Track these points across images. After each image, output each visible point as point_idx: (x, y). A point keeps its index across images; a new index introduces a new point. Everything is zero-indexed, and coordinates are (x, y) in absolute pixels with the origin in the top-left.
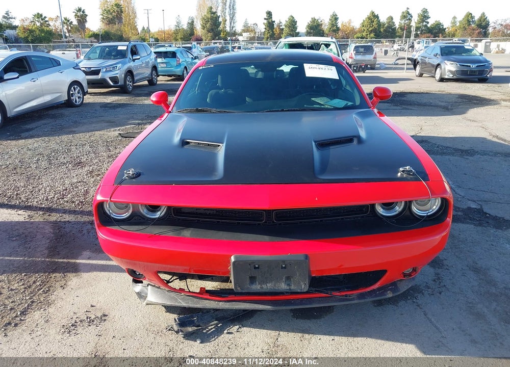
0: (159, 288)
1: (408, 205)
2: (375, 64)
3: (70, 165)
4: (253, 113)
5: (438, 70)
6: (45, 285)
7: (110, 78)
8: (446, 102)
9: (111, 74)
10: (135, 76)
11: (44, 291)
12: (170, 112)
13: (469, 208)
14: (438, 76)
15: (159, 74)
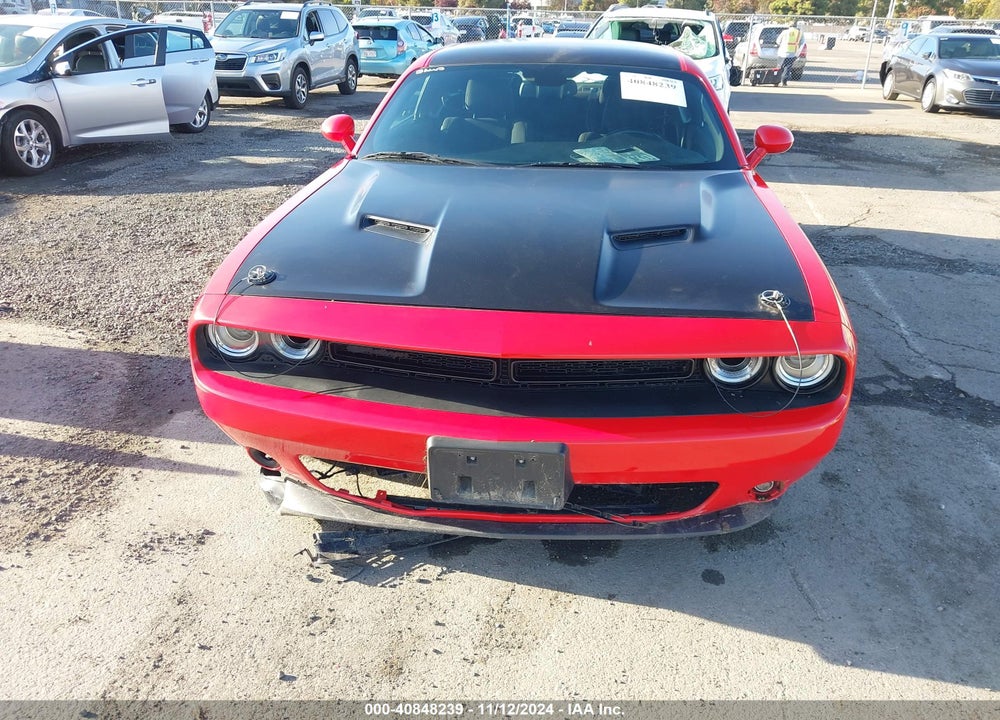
0: (305, 485)
1: (769, 366)
2: (801, 69)
3: (172, 249)
4: (506, 168)
5: (930, 86)
6: (105, 471)
7: (264, 77)
8: (933, 157)
9: (266, 69)
10: (312, 74)
11: (102, 481)
12: (353, 157)
13: (929, 379)
14: (927, 102)
15: (362, 71)
